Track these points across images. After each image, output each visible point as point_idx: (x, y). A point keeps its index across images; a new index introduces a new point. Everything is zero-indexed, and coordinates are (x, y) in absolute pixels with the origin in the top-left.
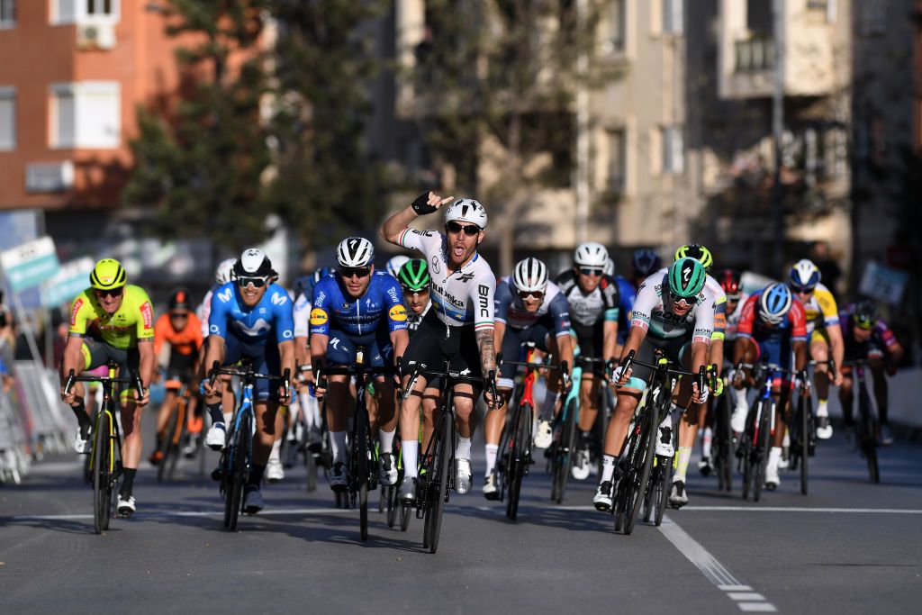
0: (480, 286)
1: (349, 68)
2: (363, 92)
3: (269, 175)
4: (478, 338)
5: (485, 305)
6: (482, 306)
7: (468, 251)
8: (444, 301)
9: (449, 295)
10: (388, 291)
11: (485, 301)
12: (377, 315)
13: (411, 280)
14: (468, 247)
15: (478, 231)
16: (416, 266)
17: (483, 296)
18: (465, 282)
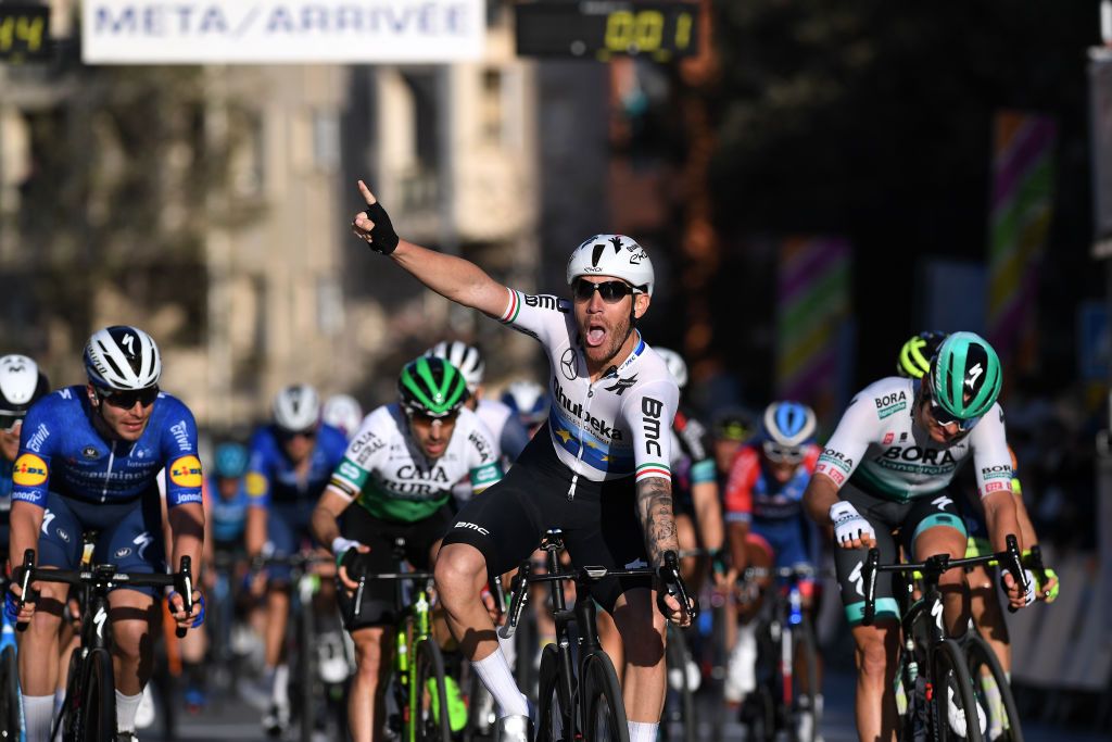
0: (645, 400)
4: (641, 495)
5: (654, 434)
6: (647, 436)
7: (616, 334)
8: (583, 430)
9: (593, 419)
10: (172, 429)
11: (654, 426)
12: (145, 473)
13: (430, 395)
14: (614, 325)
15: (630, 292)
16: (438, 369)
17: (652, 417)
18: (619, 393)
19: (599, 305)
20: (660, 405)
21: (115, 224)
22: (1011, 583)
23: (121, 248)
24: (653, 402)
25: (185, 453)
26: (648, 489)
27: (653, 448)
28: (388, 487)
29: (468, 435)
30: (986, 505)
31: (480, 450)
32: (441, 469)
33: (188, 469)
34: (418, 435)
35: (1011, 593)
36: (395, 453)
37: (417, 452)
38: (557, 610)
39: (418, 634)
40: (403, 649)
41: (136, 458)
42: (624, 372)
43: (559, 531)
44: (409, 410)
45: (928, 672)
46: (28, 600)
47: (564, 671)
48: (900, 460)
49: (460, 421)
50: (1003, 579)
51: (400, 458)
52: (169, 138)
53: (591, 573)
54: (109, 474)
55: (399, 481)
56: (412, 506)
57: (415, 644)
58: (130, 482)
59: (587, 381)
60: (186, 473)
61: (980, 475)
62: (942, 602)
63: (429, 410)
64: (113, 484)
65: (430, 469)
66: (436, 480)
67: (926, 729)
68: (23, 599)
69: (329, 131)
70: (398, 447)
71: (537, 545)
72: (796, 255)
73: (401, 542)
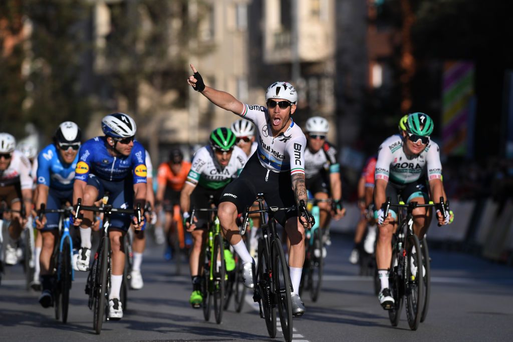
0: (295, 144)
1: (70, 46)
2: (77, 59)
3: (28, 104)
4: (293, 179)
5: (298, 157)
6: (296, 158)
7: (284, 121)
8: (270, 156)
9: (274, 152)
10: (136, 154)
11: (298, 154)
12: (126, 170)
13: (222, 143)
14: (283, 118)
15: (290, 105)
16: (225, 133)
17: (298, 151)
18: (285, 142)
19: (279, 110)
20: (301, 146)
21: (148, 54)
22: (440, 215)
23: (151, 64)
24: (298, 145)
25: (140, 164)
26: (295, 177)
27: (298, 162)
28: (207, 177)
29: (236, 156)
30: (430, 184)
31: (241, 162)
32: (227, 170)
33: (142, 170)
34: (217, 158)
35: (440, 219)
36: (210, 165)
37: (217, 164)
38: (262, 224)
39: (215, 232)
40: (211, 238)
41: (122, 164)
42: (286, 134)
43: (262, 194)
44: (214, 148)
45: (405, 246)
46: (79, 217)
47: (266, 247)
48: (400, 168)
49: (234, 152)
50: (437, 214)
51: (211, 167)
52: (172, 16)
53: (272, 209)
54: (112, 170)
55: (211, 175)
56: (216, 184)
57: (214, 236)
58: (121, 174)
59: (272, 138)
60: (141, 171)
61: (429, 172)
62: (413, 220)
63: (222, 148)
64: (114, 174)
65: (223, 170)
66: (225, 174)
67: (402, 268)
68: (76, 217)
69: (243, 12)
70: (211, 163)
71: (255, 200)
72: (450, 69)
73: (212, 197)
